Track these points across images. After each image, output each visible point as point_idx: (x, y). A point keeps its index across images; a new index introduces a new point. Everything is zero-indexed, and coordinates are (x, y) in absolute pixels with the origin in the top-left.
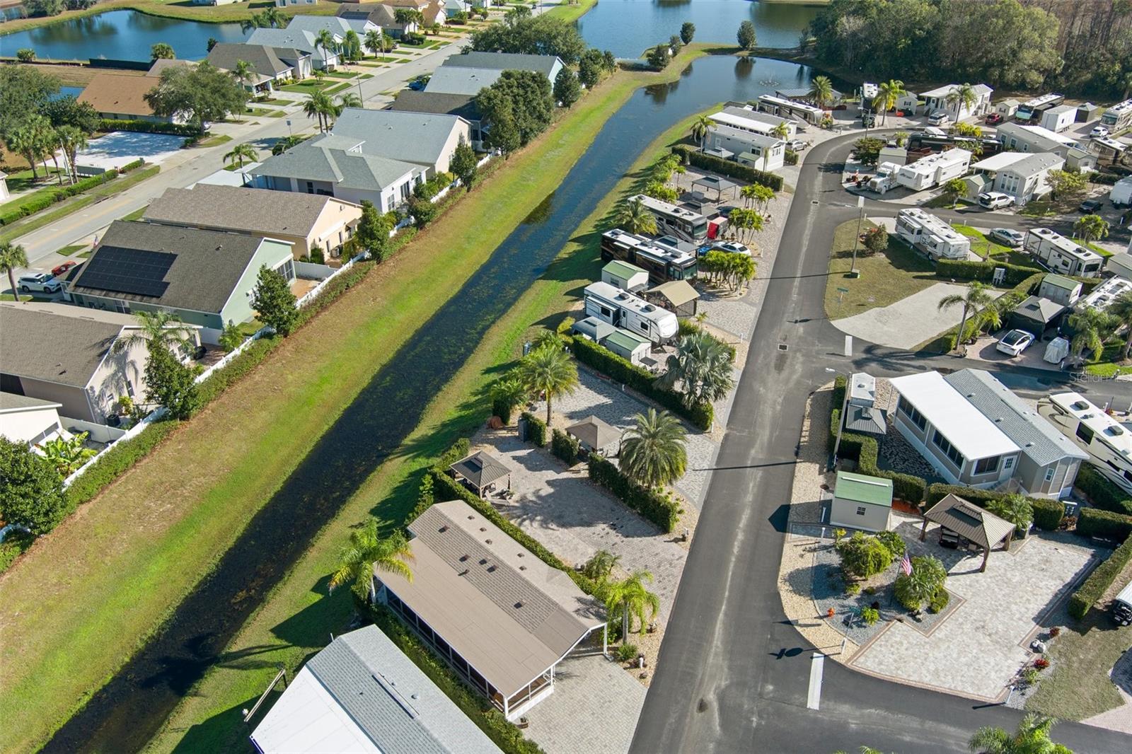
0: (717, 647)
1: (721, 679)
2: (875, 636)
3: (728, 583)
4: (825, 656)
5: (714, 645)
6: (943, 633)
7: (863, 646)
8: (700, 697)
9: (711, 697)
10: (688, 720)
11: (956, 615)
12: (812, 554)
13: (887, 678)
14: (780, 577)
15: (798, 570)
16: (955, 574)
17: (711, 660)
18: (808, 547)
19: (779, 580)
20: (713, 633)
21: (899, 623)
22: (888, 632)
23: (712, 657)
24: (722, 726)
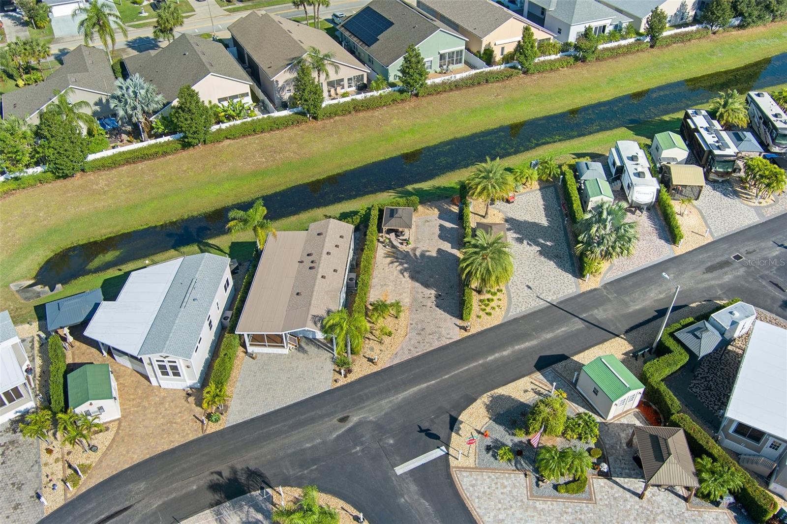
0: (397, 398)
1: (373, 416)
2: (495, 469)
3: (456, 372)
4: (448, 454)
5: (397, 396)
6: (543, 506)
7: (479, 468)
8: (350, 414)
9: (354, 419)
10: (327, 419)
11: (572, 505)
12: (534, 395)
13: (464, 496)
14: (492, 392)
15: (510, 396)
16: (616, 483)
17: (383, 402)
18: (539, 389)
19: (489, 394)
20: (406, 390)
21: (524, 476)
22: (507, 475)
23: (386, 401)
24: (338, 436)
